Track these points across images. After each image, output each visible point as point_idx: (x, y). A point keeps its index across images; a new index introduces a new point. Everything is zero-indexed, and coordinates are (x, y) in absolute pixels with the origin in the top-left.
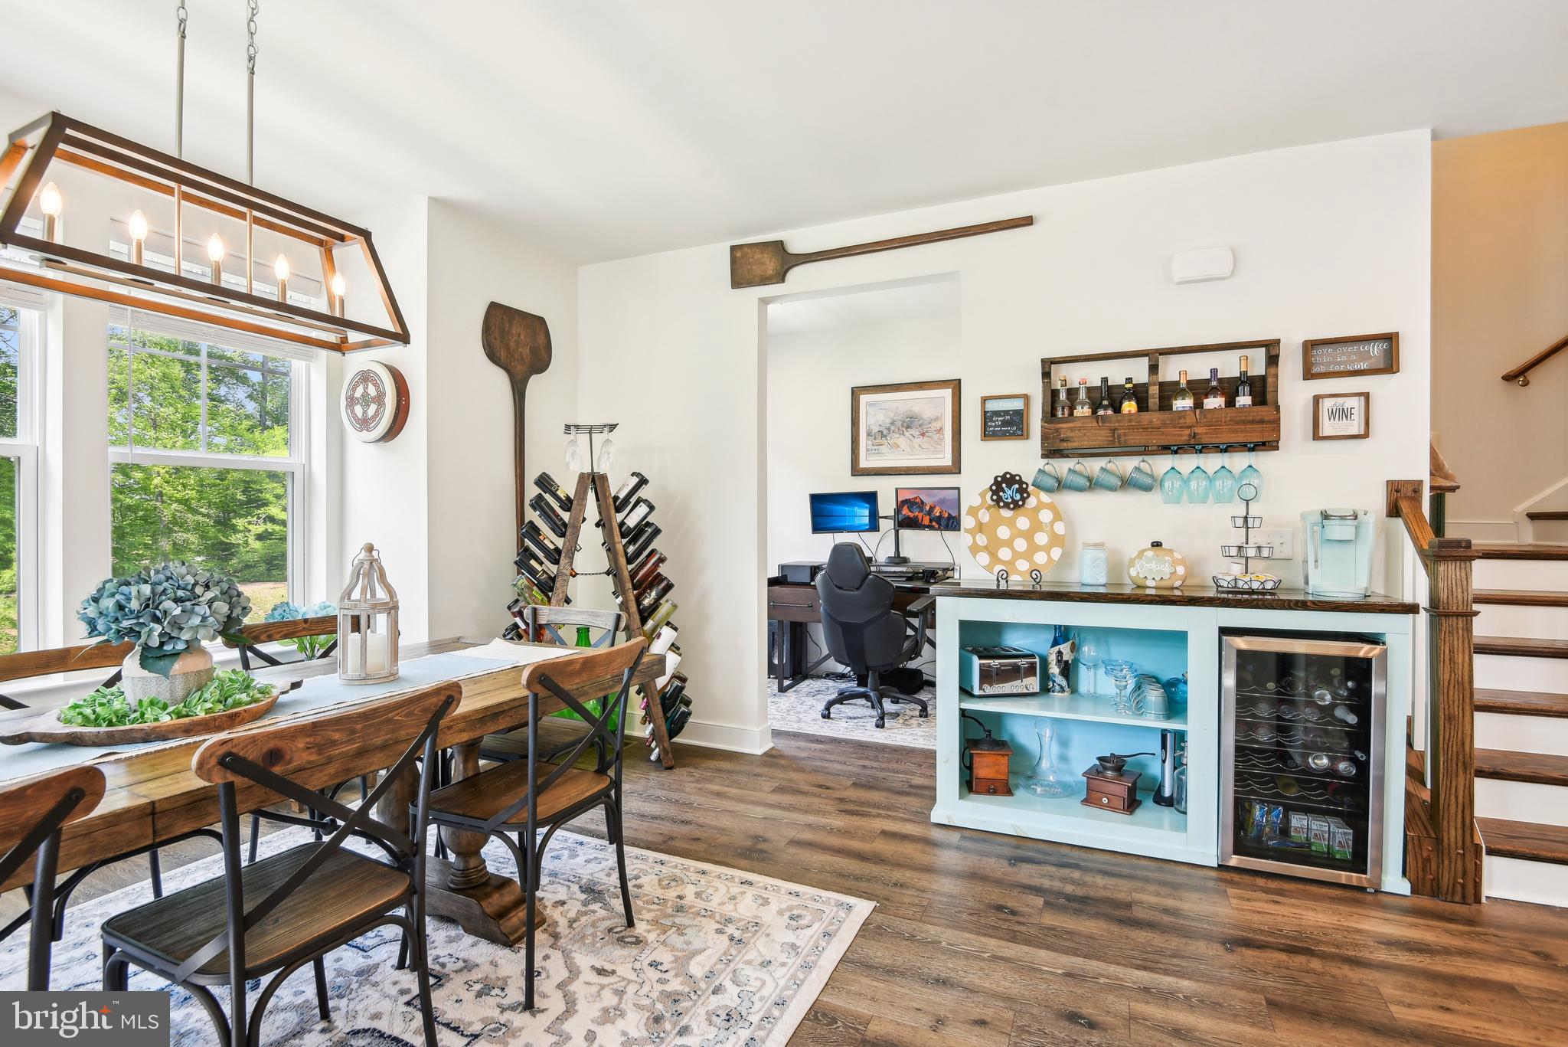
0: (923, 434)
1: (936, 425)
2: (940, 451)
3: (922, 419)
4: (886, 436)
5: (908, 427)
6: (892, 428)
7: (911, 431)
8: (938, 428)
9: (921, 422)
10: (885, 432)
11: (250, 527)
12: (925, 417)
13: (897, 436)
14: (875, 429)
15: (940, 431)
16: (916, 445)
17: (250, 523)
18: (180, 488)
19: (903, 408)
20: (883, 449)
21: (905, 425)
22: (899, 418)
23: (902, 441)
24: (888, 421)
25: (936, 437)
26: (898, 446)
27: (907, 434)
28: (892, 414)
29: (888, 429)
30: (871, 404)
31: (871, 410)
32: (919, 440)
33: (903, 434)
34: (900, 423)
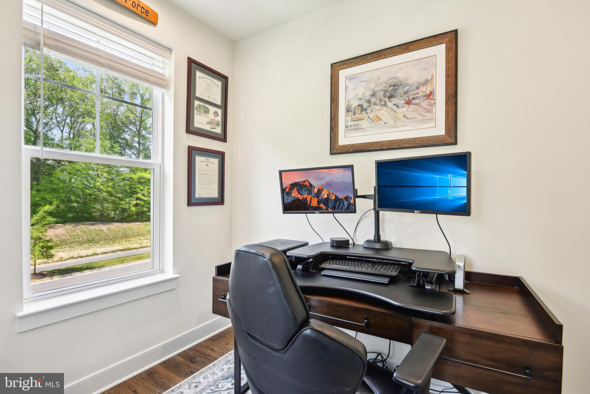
0: (409, 103)
1: (426, 89)
2: (432, 119)
3: (407, 85)
4: (366, 110)
5: (391, 97)
6: (373, 100)
7: (395, 101)
8: (428, 92)
9: (406, 89)
10: (365, 105)
11: (131, 202)
12: (410, 82)
13: (378, 107)
14: (355, 104)
15: (430, 95)
16: (400, 116)
17: (131, 200)
18: (106, 187)
19: (385, 77)
20: (363, 124)
21: (388, 94)
22: (381, 88)
23: (383, 113)
24: (369, 93)
25: (425, 103)
26: (380, 119)
27: (390, 104)
28: (373, 85)
29: (369, 102)
30: (350, 78)
31: (351, 85)
32: (405, 110)
33: (385, 105)
34: (382, 93)
